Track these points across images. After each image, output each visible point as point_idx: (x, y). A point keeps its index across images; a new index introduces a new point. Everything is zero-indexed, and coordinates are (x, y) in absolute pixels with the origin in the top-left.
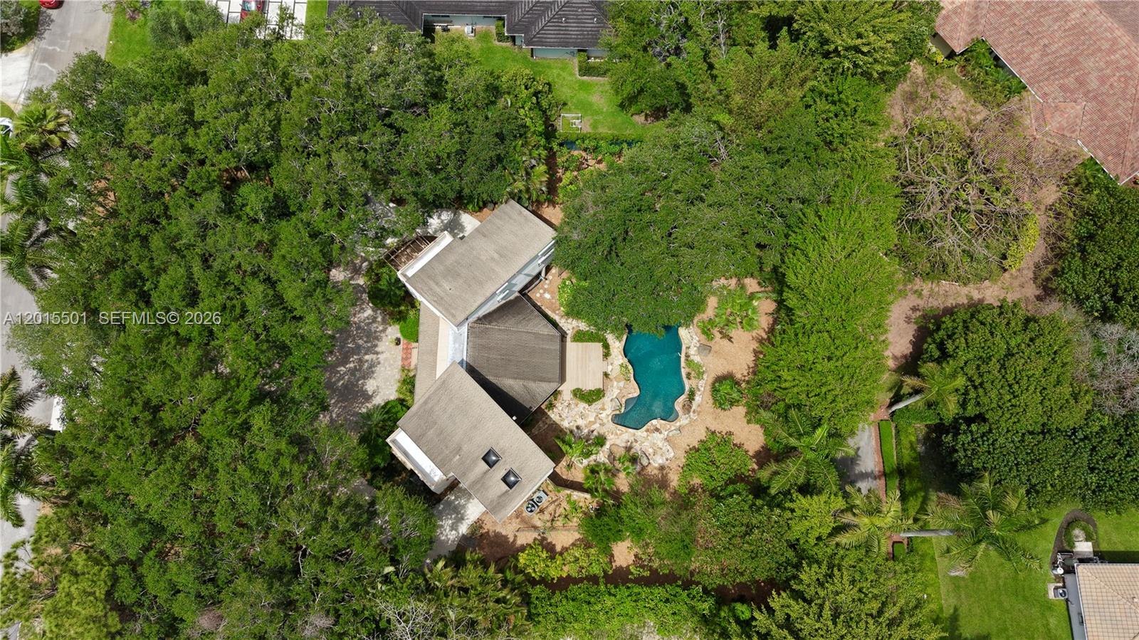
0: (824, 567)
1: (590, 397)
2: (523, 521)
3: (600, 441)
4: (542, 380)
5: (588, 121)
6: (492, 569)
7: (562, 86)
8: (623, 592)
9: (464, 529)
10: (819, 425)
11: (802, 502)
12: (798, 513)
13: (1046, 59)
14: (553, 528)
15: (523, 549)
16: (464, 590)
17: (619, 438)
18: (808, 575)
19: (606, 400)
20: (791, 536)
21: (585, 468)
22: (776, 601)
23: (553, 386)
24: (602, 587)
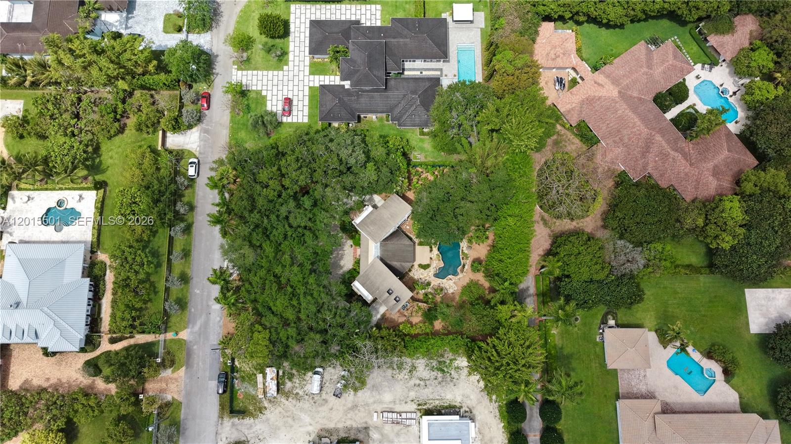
0: (507, 329)
1: (425, 267)
2: (401, 313)
3: (429, 284)
4: (408, 262)
5: (423, 154)
6: (391, 330)
7: (413, 140)
8: (437, 338)
9: (379, 316)
10: (506, 281)
11: (500, 307)
12: (499, 311)
13: (608, 130)
14: (412, 316)
15: (401, 323)
16: (382, 338)
17: (435, 282)
18: (501, 331)
19: (431, 268)
20: (497, 318)
21: (424, 294)
22: (489, 340)
23: (411, 264)
24: (430, 337)
